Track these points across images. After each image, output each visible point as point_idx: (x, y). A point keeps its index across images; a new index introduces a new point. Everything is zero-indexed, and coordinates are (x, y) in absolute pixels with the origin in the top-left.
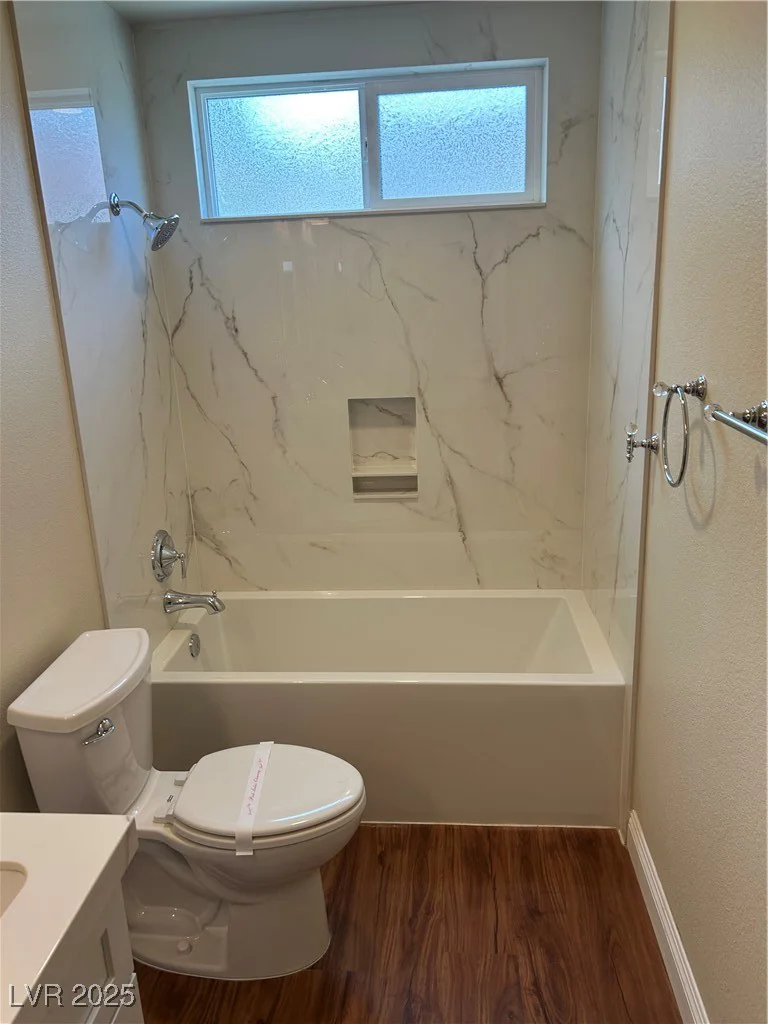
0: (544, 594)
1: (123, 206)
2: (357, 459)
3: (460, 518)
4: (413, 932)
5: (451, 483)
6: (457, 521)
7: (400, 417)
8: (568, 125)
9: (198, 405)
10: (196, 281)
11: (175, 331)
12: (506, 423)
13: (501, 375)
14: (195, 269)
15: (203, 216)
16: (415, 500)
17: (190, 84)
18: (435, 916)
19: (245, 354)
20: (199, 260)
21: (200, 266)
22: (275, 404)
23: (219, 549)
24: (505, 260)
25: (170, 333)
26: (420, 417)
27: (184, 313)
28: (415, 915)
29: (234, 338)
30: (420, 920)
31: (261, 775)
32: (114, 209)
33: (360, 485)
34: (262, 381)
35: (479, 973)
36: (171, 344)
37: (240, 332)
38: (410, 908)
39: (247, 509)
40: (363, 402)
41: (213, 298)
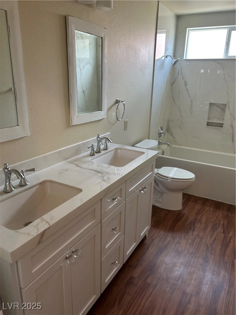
1: (168, 56)
2: (208, 119)
4: (199, 212)
5: (232, 126)
6: (232, 136)
7: (222, 109)
9: (174, 101)
10: (180, 73)
11: (173, 84)
15: (184, 58)
16: (222, 129)
17: (188, 29)
18: (205, 211)
19: (187, 90)
20: (181, 68)
21: (181, 70)
22: (192, 102)
23: (172, 135)
25: (172, 84)
26: (227, 109)
27: (176, 80)
29: (186, 86)
30: (202, 210)
31: (175, 171)
32: (167, 57)
33: (209, 124)
34: (190, 96)
35: (212, 220)
36: (171, 86)
37: (187, 85)
38: (200, 209)
39: (180, 126)
40: (213, 104)
41: (183, 77)
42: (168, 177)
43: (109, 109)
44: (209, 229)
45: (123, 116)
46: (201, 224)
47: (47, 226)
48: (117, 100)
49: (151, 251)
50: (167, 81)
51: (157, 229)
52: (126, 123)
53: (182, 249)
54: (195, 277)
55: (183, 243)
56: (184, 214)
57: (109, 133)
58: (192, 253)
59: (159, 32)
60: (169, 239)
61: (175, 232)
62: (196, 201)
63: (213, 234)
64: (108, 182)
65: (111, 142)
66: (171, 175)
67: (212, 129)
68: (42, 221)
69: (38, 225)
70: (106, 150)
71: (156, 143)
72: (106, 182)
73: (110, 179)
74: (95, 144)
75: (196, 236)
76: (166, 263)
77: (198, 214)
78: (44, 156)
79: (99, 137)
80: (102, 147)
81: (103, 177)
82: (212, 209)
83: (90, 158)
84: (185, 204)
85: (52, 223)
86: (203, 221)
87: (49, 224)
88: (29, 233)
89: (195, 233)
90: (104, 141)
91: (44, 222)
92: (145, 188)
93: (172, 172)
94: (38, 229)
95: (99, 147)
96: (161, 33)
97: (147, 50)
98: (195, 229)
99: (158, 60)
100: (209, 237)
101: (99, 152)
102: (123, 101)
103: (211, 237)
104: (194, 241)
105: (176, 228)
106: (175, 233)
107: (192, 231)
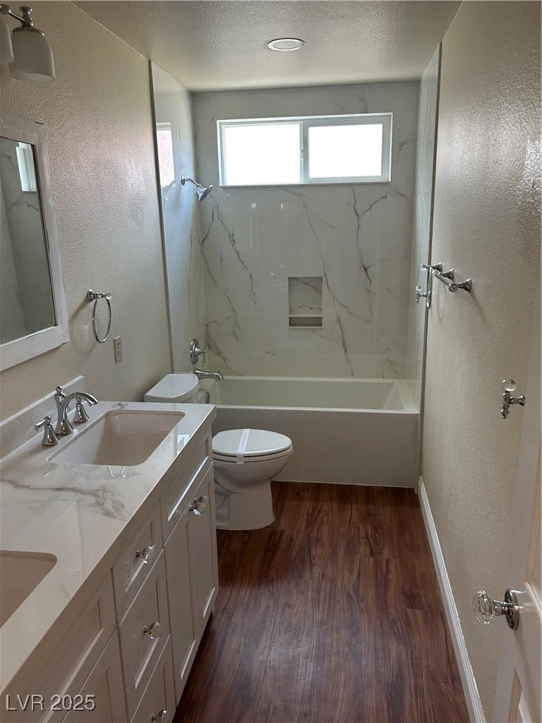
0: (386, 381)
1: (187, 180)
2: (290, 314)
3: (344, 341)
4: (312, 518)
5: (339, 321)
6: (342, 341)
7: (314, 287)
8: (401, 145)
9: (213, 278)
10: (215, 217)
11: (204, 241)
12: (368, 291)
13: (366, 267)
14: (215, 210)
15: (221, 185)
16: (321, 329)
17: (218, 121)
18: (323, 513)
19: (238, 253)
20: (217, 206)
21: (218, 209)
22: (251, 279)
23: (219, 354)
24: (370, 209)
25: (201, 241)
26: (324, 287)
27: (208, 233)
28: (313, 512)
29: (233, 245)
30: (316, 514)
31: (247, 438)
32: (183, 182)
33: (293, 322)
34: (245, 267)
35: (341, 532)
36: (201, 247)
37: (236, 242)
39: (234, 333)
40: (297, 279)
41: (223, 224)
42: (236, 457)
43: (74, 317)
44: (341, 554)
45: (109, 329)
46: (323, 547)
48: (91, 293)
49: (232, 643)
50: (191, 236)
51: (233, 586)
52: (117, 345)
53: (298, 620)
54: (342, 678)
55: (298, 603)
56: (282, 530)
57: (80, 377)
58: (322, 623)
59: (160, 126)
61: (273, 582)
62: (298, 494)
63: (353, 563)
64: (118, 516)
65: (96, 403)
66: (241, 450)
67: (301, 333)
70: (83, 422)
71: (194, 381)
72: (114, 517)
73: (123, 506)
74: (53, 413)
75: (321, 579)
76: (274, 667)
77: (310, 525)
79: (60, 395)
80: (71, 414)
81: (102, 505)
82: (335, 506)
83: (45, 456)
84: (278, 507)
86: (325, 539)
89: (317, 571)
90: (73, 402)
92: (201, 500)
93: (241, 442)
95: (62, 419)
96: (163, 127)
97: (140, 170)
98: (313, 561)
99: (168, 188)
100: (347, 574)
101: (66, 432)
102: (107, 295)
103: (351, 572)
104: (318, 591)
105: (273, 572)
106: (275, 584)
107: (308, 570)
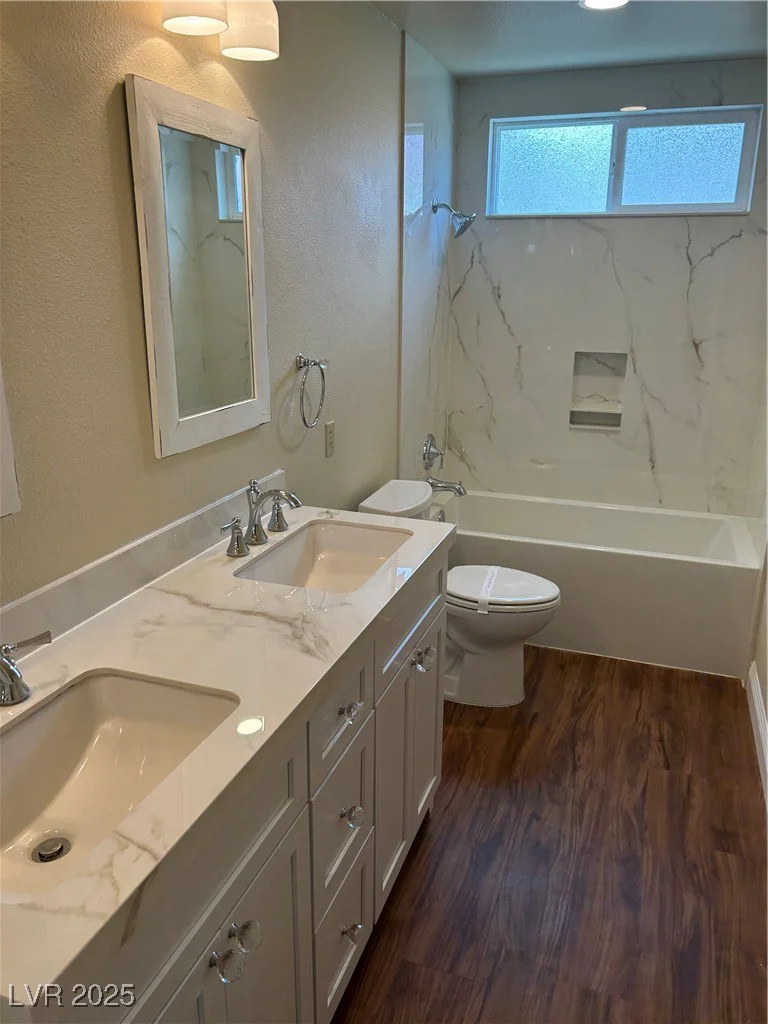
0: (712, 516)
1: (440, 206)
2: (575, 398)
3: (652, 452)
4: (580, 702)
5: (646, 423)
6: (648, 452)
7: (613, 369)
9: (464, 349)
10: (476, 260)
11: (455, 295)
12: (697, 379)
13: (697, 341)
14: (477, 251)
15: (488, 214)
16: (618, 431)
17: (492, 121)
18: (597, 699)
19: (503, 314)
20: (481, 246)
21: (480, 249)
22: (519, 352)
23: (462, 458)
24: (712, 254)
25: (452, 294)
26: (629, 370)
27: (464, 282)
28: (582, 696)
29: (497, 302)
30: (586, 697)
31: (493, 578)
32: (435, 209)
33: (576, 418)
34: (512, 334)
35: (623, 728)
36: (452, 303)
37: (502, 298)
38: (580, 692)
39: (487, 430)
40: (587, 355)
41: (486, 272)
42: (477, 602)
43: (277, 390)
44: (620, 758)
45: (321, 408)
46: (593, 744)
47: (147, 866)
48: (301, 358)
49: (452, 862)
50: (439, 287)
51: (460, 780)
52: (329, 432)
53: (550, 840)
54: (608, 929)
55: (551, 815)
56: (536, 713)
57: (279, 471)
58: (584, 850)
59: (410, 129)
60: (502, 809)
61: (516, 782)
62: (562, 667)
63: (637, 774)
64: (321, 656)
65: (299, 505)
66: (485, 594)
68: (123, 848)
69: (111, 864)
70: (280, 530)
71: (427, 492)
72: (315, 655)
75: (587, 786)
76: (510, 897)
77: (577, 711)
78: (75, 579)
79: (254, 491)
80: (266, 519)
81: (300, 638)
82: (617, 688)
83: (231, 568)
85: (165, 846)
86: (598, 733)
87: (155, 858)
88: (83, 908)
89: (581, 775)
90: (269, 503)
91: (133, 850)
92: (427, 652)
93: (486, 584)
94: (115, 885)
96: (414, 130)
98: (578, 764)
99: (413, 217)
100: (626, 786)
102: (321, 362)
103: (632, 784)
104: (582, 806)
105: (518, 769)
106: (520, 785)
107: (569, 774)
